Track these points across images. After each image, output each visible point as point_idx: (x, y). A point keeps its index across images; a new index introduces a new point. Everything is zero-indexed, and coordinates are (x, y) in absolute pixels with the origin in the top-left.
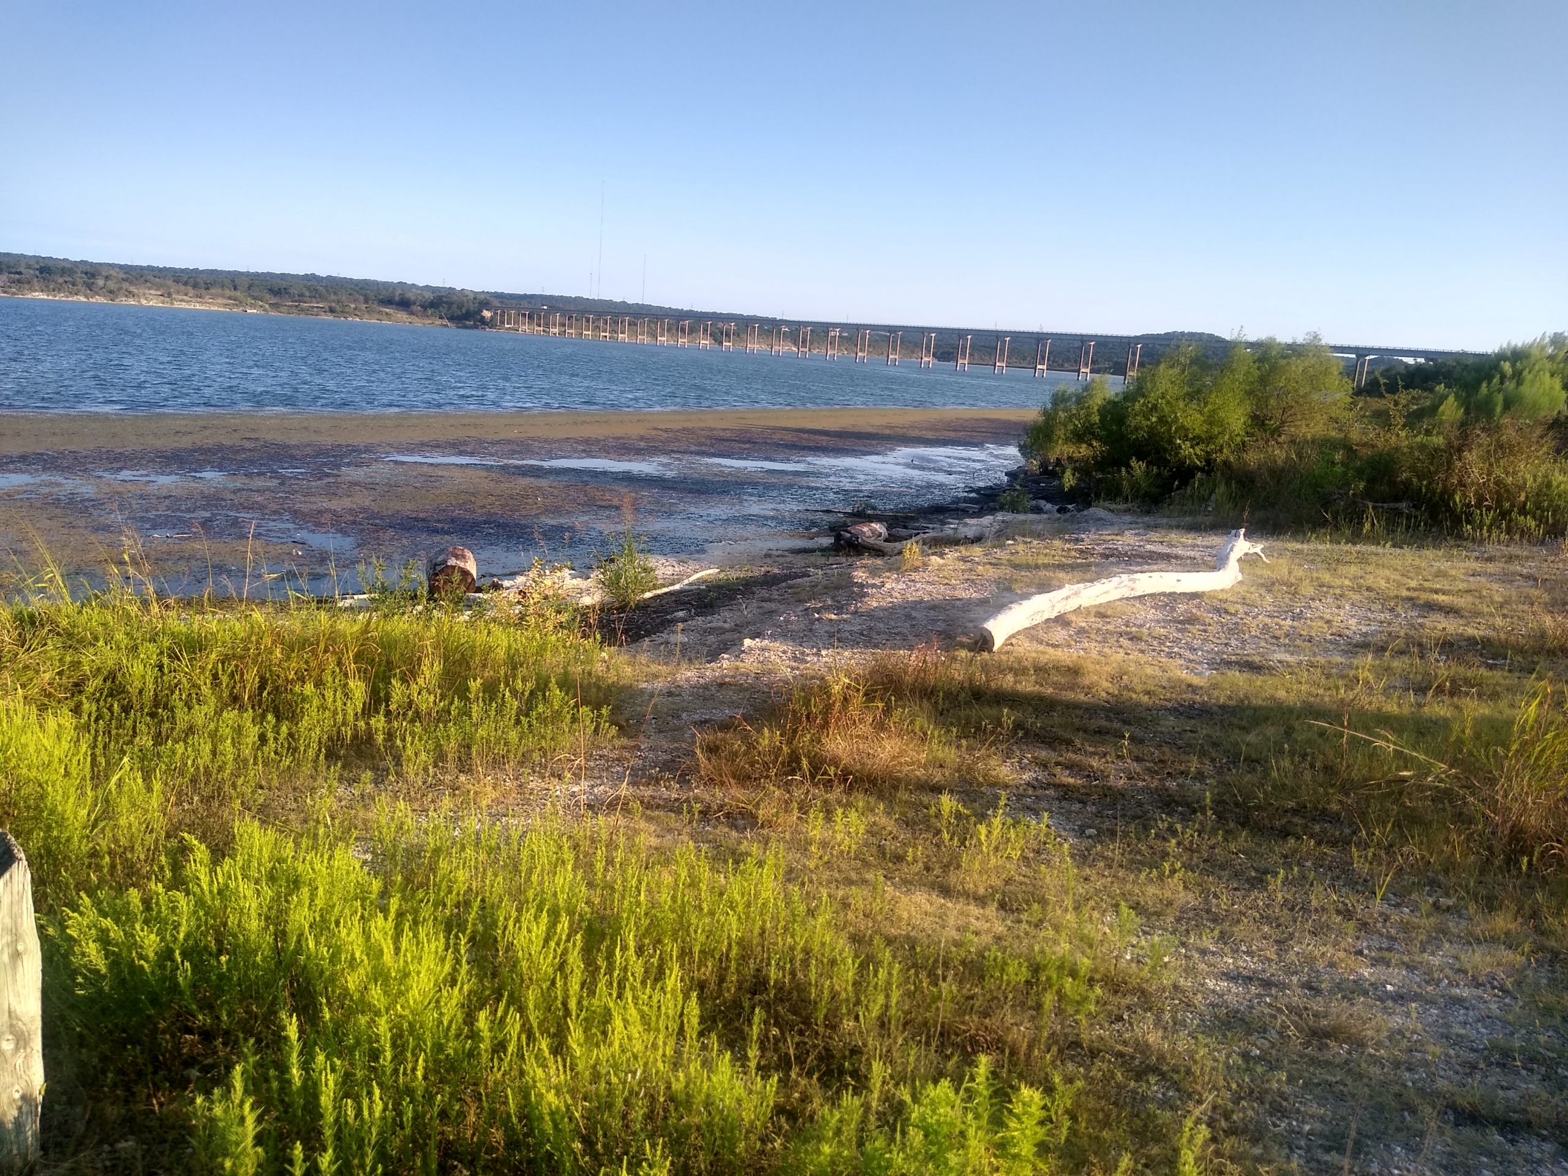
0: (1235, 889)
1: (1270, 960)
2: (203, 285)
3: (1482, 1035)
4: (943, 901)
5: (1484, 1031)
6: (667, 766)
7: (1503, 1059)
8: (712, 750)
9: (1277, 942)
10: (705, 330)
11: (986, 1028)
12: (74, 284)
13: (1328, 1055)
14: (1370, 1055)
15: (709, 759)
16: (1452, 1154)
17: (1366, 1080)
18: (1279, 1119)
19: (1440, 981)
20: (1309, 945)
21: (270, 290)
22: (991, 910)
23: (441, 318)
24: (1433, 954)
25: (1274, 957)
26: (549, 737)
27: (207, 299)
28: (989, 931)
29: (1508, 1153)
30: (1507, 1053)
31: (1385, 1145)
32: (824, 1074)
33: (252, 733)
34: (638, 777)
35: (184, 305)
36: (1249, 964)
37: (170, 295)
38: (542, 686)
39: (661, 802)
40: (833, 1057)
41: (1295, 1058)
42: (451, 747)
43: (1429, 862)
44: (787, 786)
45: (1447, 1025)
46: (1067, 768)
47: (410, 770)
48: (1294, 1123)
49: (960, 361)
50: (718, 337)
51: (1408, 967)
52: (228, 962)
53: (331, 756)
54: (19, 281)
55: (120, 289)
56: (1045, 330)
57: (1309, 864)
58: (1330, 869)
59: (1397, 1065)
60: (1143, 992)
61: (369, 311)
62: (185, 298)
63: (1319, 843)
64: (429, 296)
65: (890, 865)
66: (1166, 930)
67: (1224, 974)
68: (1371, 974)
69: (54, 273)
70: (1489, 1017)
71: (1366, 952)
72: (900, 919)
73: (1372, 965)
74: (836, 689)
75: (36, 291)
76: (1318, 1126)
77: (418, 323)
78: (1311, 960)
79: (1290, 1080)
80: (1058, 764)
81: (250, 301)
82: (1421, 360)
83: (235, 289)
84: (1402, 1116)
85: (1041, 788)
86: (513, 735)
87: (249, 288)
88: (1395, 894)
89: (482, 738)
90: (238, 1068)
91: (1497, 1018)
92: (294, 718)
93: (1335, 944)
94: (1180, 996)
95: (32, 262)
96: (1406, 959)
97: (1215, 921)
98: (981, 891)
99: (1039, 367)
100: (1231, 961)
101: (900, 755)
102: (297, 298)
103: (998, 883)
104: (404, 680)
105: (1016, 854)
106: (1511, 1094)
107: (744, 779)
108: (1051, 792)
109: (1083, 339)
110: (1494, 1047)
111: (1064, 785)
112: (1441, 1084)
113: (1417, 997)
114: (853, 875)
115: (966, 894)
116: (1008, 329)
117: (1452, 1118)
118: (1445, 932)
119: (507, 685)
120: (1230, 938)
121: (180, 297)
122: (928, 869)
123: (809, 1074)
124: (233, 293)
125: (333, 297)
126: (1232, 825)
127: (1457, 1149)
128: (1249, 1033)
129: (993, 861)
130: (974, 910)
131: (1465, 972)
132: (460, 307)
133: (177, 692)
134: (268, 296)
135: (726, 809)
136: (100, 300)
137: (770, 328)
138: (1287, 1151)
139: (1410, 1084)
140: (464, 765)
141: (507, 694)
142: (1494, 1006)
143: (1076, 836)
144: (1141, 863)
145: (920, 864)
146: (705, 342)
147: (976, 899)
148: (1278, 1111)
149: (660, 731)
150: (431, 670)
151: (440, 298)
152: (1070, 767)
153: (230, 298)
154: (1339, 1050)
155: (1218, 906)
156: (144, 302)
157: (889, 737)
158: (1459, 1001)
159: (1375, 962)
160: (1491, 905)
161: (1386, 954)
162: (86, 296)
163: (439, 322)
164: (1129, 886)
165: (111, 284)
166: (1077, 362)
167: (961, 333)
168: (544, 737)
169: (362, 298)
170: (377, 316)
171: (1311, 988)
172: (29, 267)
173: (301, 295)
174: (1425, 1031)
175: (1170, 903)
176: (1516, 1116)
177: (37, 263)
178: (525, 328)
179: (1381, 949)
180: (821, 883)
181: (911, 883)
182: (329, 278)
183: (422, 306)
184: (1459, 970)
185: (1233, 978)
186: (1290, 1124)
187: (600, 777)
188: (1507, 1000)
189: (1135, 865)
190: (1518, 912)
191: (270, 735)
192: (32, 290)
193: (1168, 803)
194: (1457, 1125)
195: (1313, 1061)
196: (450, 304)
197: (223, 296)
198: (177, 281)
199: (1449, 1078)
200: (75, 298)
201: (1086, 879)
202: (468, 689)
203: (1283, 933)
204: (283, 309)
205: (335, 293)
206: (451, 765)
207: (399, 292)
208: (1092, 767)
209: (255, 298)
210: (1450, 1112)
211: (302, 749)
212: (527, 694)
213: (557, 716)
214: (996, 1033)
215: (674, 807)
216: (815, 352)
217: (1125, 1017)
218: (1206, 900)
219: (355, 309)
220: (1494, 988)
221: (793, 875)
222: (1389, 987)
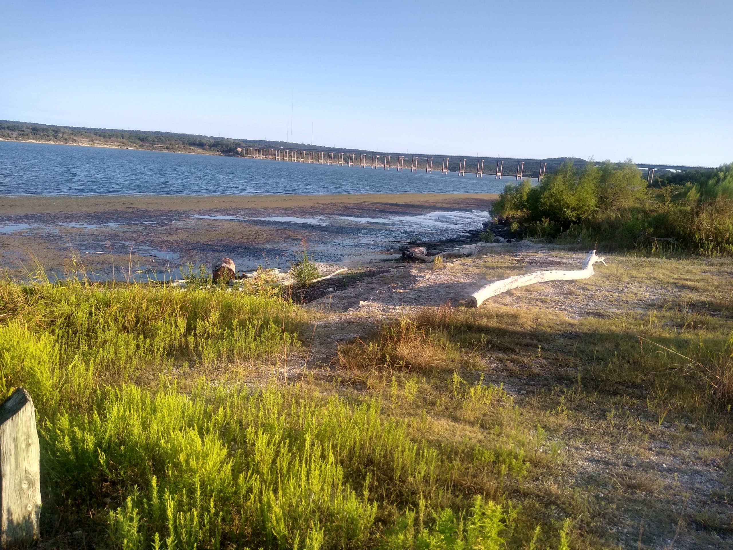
0: (592, 419)
1: (608, 452)
2: (108, 137)
3: (709, 488)
4: (454, 424)
5: (710, 486)
6: (325, 360)
7: (720, 500)
8: (345, 353)
9: (612, 444)
10: (341, 157)
11: (475, 483)
12: (48, 136)
13: (635, 497)
14: (656, 497)
15: (344, 357)
16: (695, 544)
17: (653, 509)
18: (612, 526)
19: (689, 462)
20: (626, 445)
21: (139, 139)
22: (477, 428)
23: (218, 151)
24: (685, 450)
25: (610, 451)
26: (270, 346)
27: (110, 143)
28: (476, 438)
29: (722, 543)
30: (721, 497)
31: (663, 539)
32: (399, 504)
33: (133, 344)
34: (311, 365)
35: (99, 146)
36: (598, 454)
37: (92, 141)
38: (266, 323)
39: (322, 377)
40: (403, 495)
41: (620, 498)
42: (224, 351)
43: (684, 407)
44: (380, 369)
45: (693, 484)
46: (512, 362)
47: (206, 361)
48: (620, 528)
49: (461, 171)
50: (347, 160)
51: (673, 456)
52: (124, 449)
53: (169, 354)
54: (23, 134)
55: (70, 138)
56: (501, 157)
57: (627, 408)
58: (636, 410)
59: (668, 502)
60: (548, 467)
61: (185, 148)
62: (99, 142)
63: (631, 398)
64: (212, 141)
65: (429, 407)
66: (559, 438)
67: (586, 459)
68: (656, 459)
69: (39, 130)
70: (712, 480)
71: (653, 449)
72: (434, 432)
73: (657, 455)
74: (403, 324)
75: (31, 139)
76: (631, 530)
77: (207, 154)
78: (627, 453)
79: (618, 508)
80: (507, 360)
81: (129, 143)
82: (679, 171)
83: (123, 138)
84: (671, 525)
85: (500, 371)
86: (253, 345)
87: (129, 138)
88: (667, 422)
89: (239, 347)
90: (129, 498)
91: (716, 480)
92: (153, 337)
93: (639, 445)
94: (566, 469)
95: (29, 126)
96: (672, 452)
97: (582, 434)
98: (472, 419)
99: (498, 174)
100: (590, 453)
101: (433, 356)
102: (151, 142)
103: (481, 416)
104: (203, 320)
105: (488, 402)
106: (723, 516)
107: (360, 367)
108: (504, 373)
109: (519, 161)
110: (715, 493)
111: (511, 370)
112: (690, 511)
113: (678, 470)
114: (412, 412)
115: (465, 421)
116: (483, 156)
117: (695, 527)
118: (691, 440)
119: (250, 322)
120: (589, 442)
121: (98, 142)
122: (447, 409)
123: (392, 503)
124: (122, 140)
125: (168, 142)
126: (591, 389)
127: (697, 541)
128: (598, 486)
129: (477, 405)
130: (468, 428)
131: (701, 459)
132: (227, 146)
133: (98, 325)
134: (138, 141)
135: (352, 380)
136: (60, 143)
137: (371, 156)
138: (616, 541)
139: (674, 511)
140: (231, 360)
141: (250, 326)
142: (714, 475)
143: (516, 394)
144: (547, 406)
145: (443, 407)
146: (341, 163)
147: (469, 423)
148: (612, 522)
149: (321, 344)
150: (215, 315)
151: (217, 142)
152: (513, 361)
153: (120, 142)
154: (640, 494)
155: (584, 427)
156: (81, 144)
157: (428, 347)
158: (698, 472)
159: (658, 454)
160: (712, 427)
161: (664, 450)
162: (54, 141)
163: (217, 153)
164: (541, 418)
165: (65, 136)
166: (516, 172)
167: (461, 158)
168: (267, 346)
169: (181, 142)
170: (188, 151)
171: (628, 466)
172: (27, 128)
173: (153, 141)
174: (681, 486)
175: (561, 425)
176: (725, 526)
177: (31, 126)
178: (257, 156)
179: (660, 448)
180: (397, 415)
181: (439, 415)
182: (166, 133)
183: (209, 146)
184: (698, 458)
185: (591, 461)
186: (618, 529)
187: (293, 365)
188: (721, 472)
189: (544, 408)
190: (726, 431)
191: (141, 345)
192: (29, 138)
193: (560, 379)
194: (697, 530)
195: (629, 500)
196: (222, 145)
197: (117, 142)
198: (96, 135)
199: (693, 508)
200: (49, 142)
201: (521, 414)
202: (232, 324)
203: (615, 440)
204: (145, 147)
205: (169, 140)
206: (224, 359)
207: (198, 139)
208: (524, 362)
209: (132, 142)
210: (694, 524)
211: (156, 351)
212: (259, 326)
213: (273, 337)
214: (479, 485)
215: (329, 379)
216: (393, 167)
217: (540, 478)
218: (578, 425)
219: (178, 147)
220: (714, 466)
221: (384, 411)
222: (664, 465)
